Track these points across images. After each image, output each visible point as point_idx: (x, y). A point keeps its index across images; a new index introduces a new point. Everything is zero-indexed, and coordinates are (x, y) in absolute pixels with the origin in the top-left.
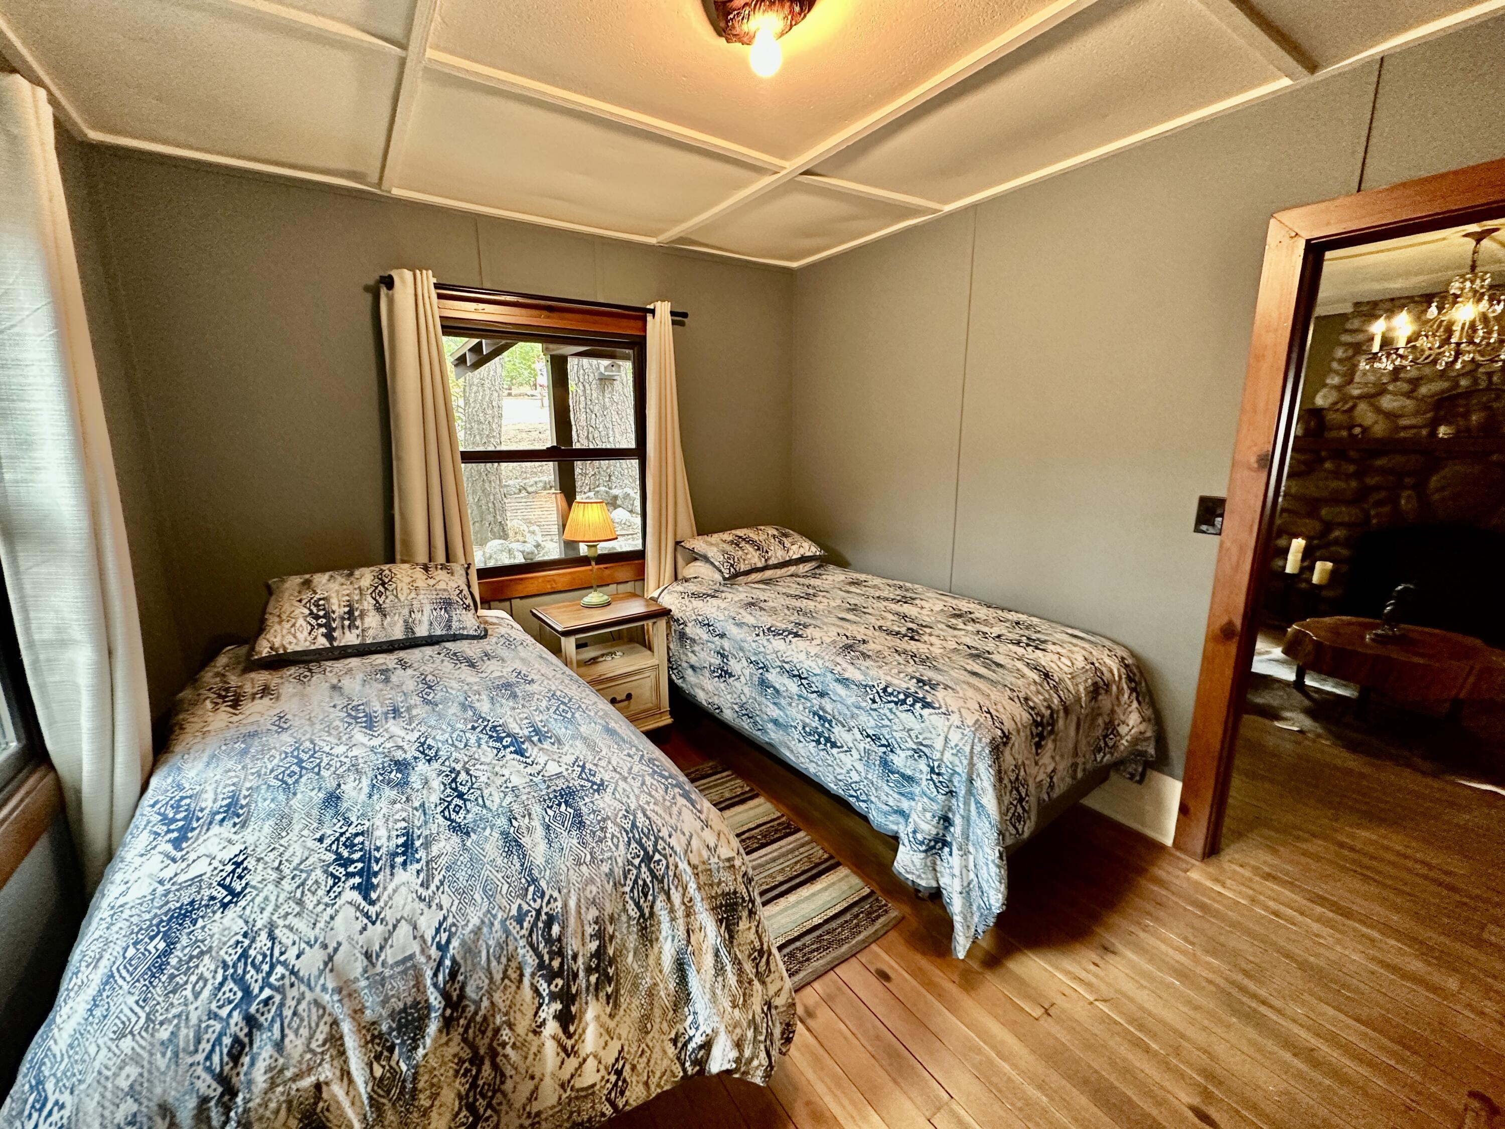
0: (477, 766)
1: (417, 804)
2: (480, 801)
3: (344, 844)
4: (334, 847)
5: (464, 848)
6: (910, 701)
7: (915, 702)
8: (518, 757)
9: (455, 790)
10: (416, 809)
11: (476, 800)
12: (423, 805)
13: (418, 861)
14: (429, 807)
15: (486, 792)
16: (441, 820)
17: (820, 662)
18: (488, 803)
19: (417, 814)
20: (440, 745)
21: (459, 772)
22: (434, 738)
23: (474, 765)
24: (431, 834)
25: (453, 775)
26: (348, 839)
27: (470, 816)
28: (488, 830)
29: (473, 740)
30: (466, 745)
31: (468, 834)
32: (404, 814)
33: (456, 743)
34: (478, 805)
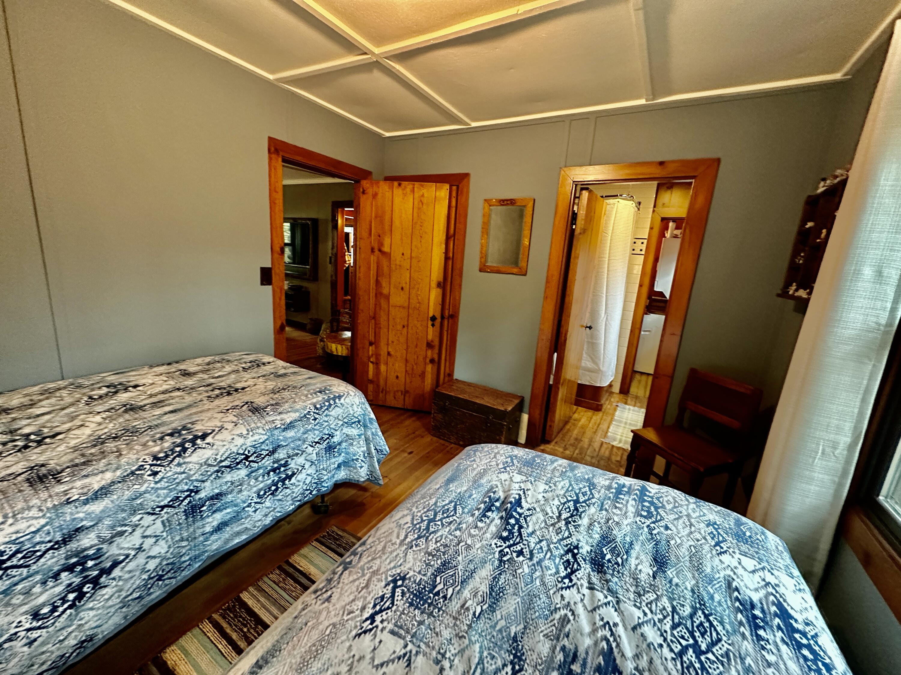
0: (551, 515)
1: (604, 512)
2: (570, 488)
3: (653, 516)
4: (659, 518)
5: (594, 476)
6: (332, 402)
7: (334, 400)
8: (523, 500)
9: (576, 509)
10: (606, 510)
11: (572, 490)
12: (601, 510)
13: (617, 483)
14: (598, 506)
15: (562, 492)
16: (597, 495)
17: (260, 431)
18: (567, 485)
19: (607, 506)
20: (557, 560)
21: (565, 519)
22: (557, 572)
23: (552, 517)
24: (605, 489)
25: (570, 519)
26: (650, 518)
27: (581, 486)
28: (578, 475)
29: (533, 540)
30: (541, 541)
31: (588, 479)
32: (614, 511)
33: (545, 549)
34: (573, 488)
